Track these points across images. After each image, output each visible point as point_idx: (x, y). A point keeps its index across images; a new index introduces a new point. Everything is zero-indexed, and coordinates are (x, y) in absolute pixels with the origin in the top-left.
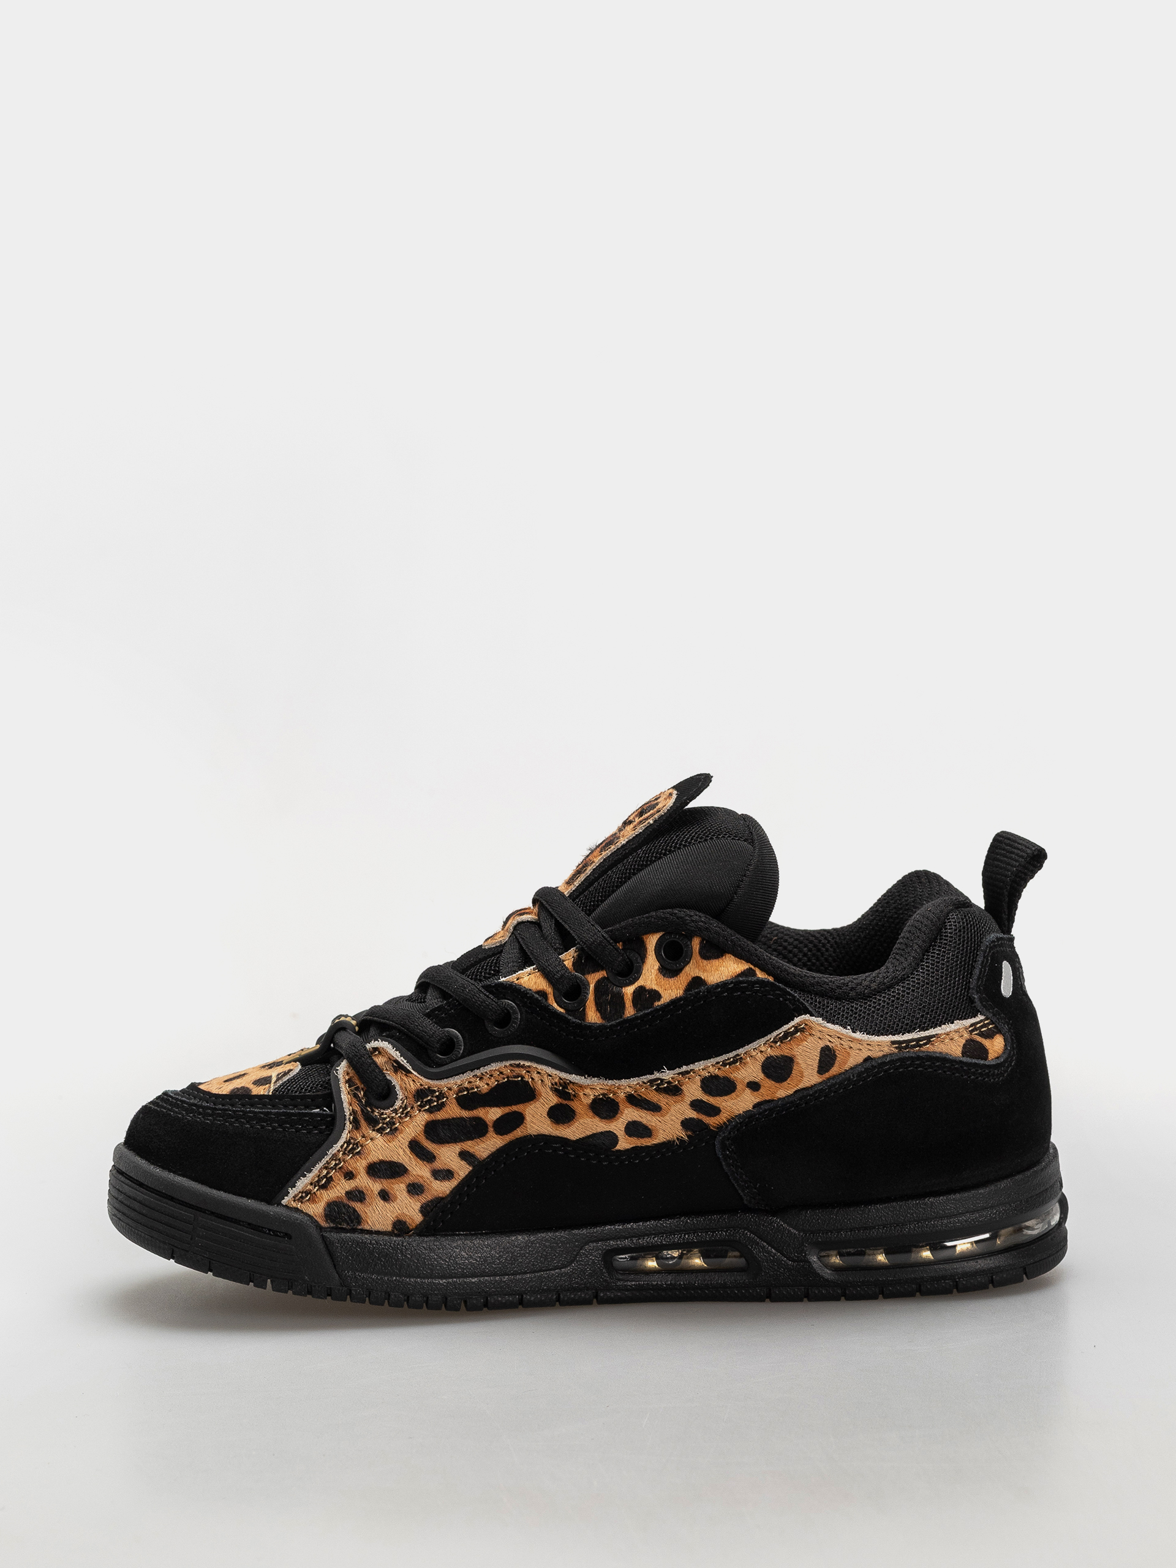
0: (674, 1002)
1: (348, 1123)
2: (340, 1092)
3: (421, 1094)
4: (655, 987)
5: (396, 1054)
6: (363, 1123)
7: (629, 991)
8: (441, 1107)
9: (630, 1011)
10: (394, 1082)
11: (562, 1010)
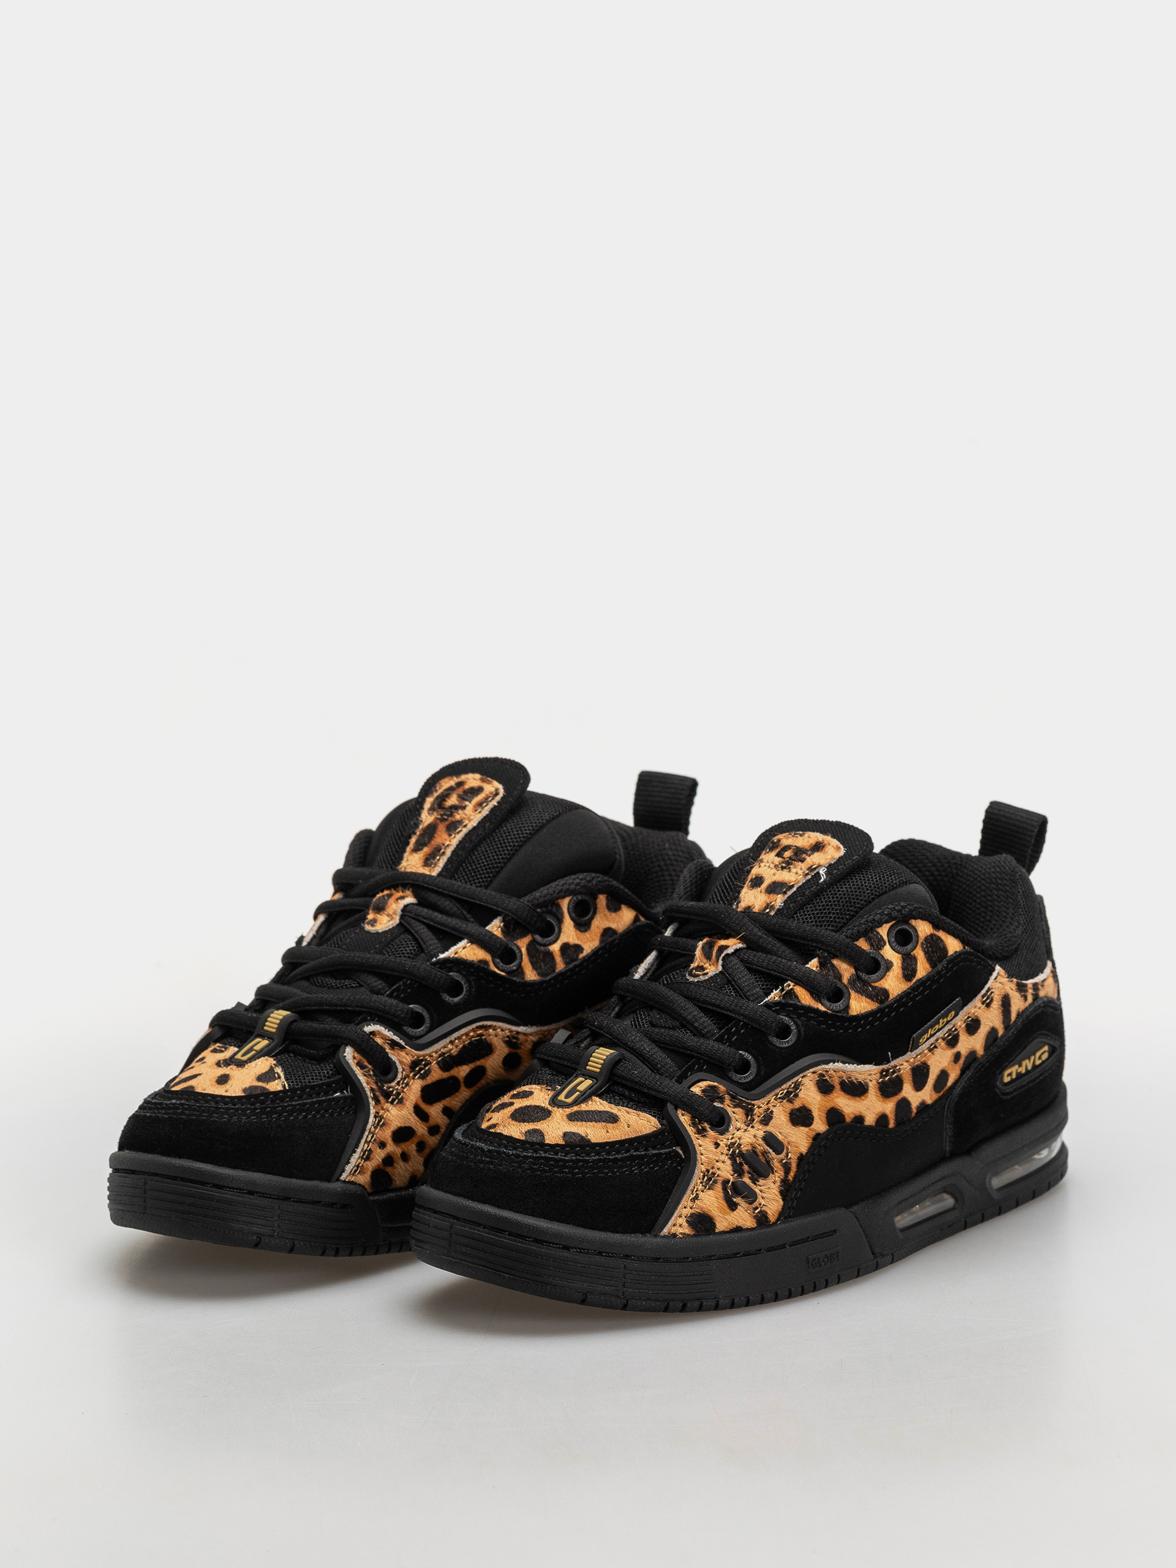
0: (595, 953)
1: (370, 1100)
2: (356, 1075)
3: (414, 1064)
4: (577, 942)
5: (390, 1034)
6: (381, 1099)
7: (555, 948)
8: (428, 1073)
9: (560, 966)
10: (394, 1058)
11: (503, 974)
